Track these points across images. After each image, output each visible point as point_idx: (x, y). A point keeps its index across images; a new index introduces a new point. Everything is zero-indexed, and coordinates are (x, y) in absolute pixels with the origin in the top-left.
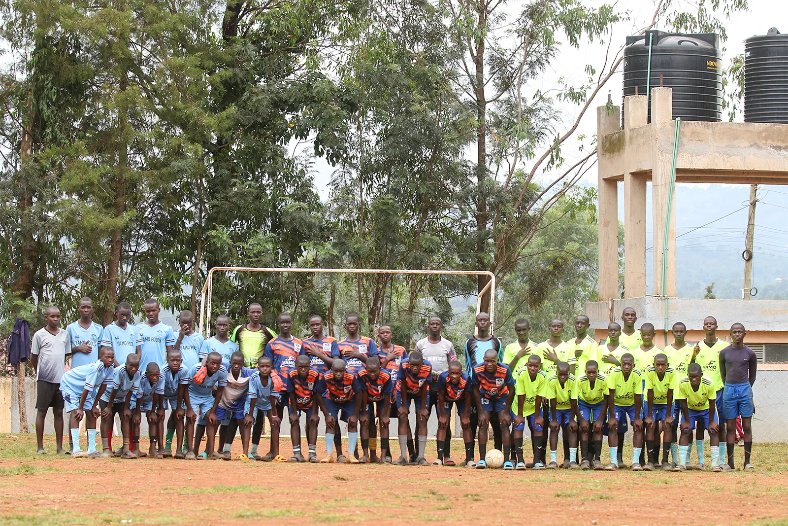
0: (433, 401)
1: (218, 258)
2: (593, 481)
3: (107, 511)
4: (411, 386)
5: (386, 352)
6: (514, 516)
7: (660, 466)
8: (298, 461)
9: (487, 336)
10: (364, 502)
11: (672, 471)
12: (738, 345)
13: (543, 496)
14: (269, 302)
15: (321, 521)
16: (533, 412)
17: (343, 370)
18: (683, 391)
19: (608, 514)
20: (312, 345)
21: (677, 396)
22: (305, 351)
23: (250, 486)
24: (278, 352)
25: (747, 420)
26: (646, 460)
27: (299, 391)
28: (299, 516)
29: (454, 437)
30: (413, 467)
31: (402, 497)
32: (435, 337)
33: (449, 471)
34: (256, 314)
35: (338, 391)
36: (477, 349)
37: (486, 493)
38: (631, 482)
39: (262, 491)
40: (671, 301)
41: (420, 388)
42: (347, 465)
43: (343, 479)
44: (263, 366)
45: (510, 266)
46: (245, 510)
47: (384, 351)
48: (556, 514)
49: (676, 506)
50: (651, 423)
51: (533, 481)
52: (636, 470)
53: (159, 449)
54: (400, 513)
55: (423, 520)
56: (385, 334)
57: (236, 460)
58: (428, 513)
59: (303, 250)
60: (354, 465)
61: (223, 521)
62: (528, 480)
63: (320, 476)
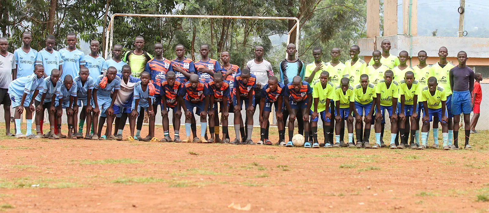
0: (257, 102)
1: (120, 9)
2: (365, 156)
3: (25, 177)
4: (242, 91)
5: (226, 69)
6: (312, 182)
7: (409, 146)
8: (167, 141)
9: (294, 59)
10: (207, 171)
11: (417, 149)
12: (463, 65)
13: (332, 167)
14: (153, 38)
15: (174, 187)
16: (324, 109)
17: (197, 81)
18: (424, 95)
19: (378, 181)
20: (177, 65)
21: (420, 99)
22: (172, 68)
23: (131, 159)
24: (153, 69)
25: (467, 116)
26: (400, 142)
27: (168, 95)
28: (159, 182)
29: (272, 125)
30: (244, 145)
31: (234, 167)
32: (259, 60)
33: (268, 148)
34: (139, 44)
35: (194, 95)
36: (287, 68)
37: (292, 164)
38: (391, 157)
39: (138, 163)
40: (414, 38)
41: (249, 93)
42: (199, 144)
43: (195, 154)
44: (144, 78)
45: (309, 15)
46: (122, 177)
47: (225, 68)
48: (341, 181)
49: (425, 175)
50: (403, 117)
51: (324, 156)
52: (393, 148)
53: (74, 133)
54: (231, 180)
55: (247, 186)
56: (225, 57)
57: (125, 140)
58: (251, 180)
59: (175, 4)
60: (204, 144)
61: (105, 186)
62: (321, 156)
63: (180, 152)
